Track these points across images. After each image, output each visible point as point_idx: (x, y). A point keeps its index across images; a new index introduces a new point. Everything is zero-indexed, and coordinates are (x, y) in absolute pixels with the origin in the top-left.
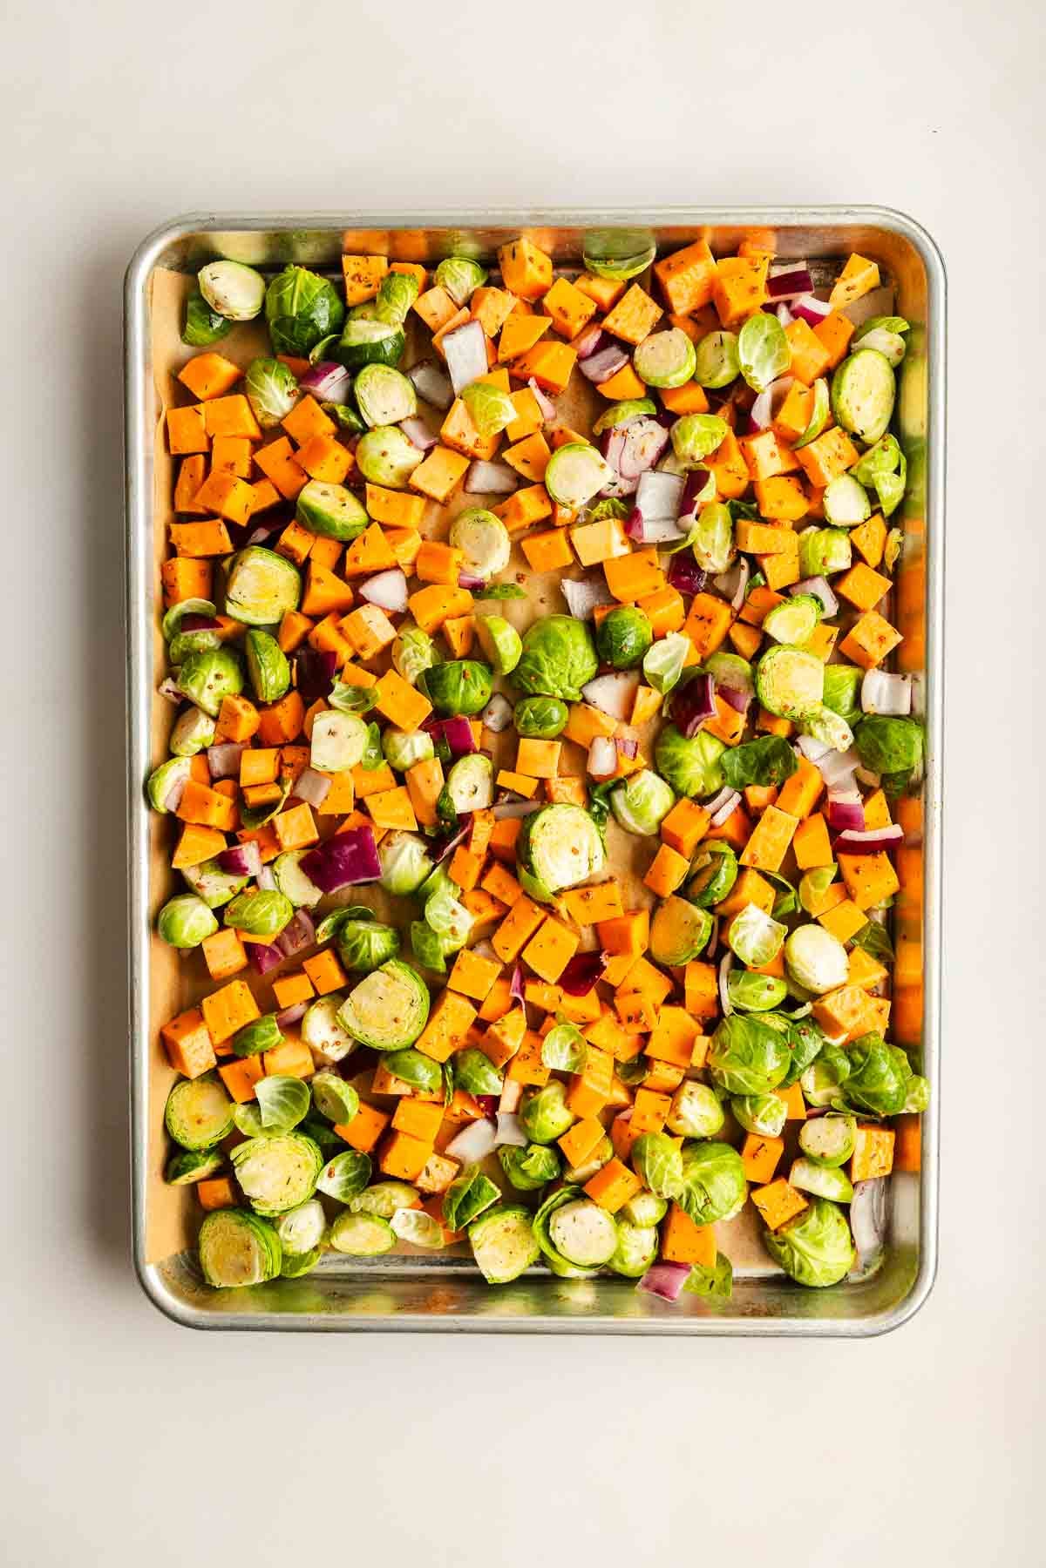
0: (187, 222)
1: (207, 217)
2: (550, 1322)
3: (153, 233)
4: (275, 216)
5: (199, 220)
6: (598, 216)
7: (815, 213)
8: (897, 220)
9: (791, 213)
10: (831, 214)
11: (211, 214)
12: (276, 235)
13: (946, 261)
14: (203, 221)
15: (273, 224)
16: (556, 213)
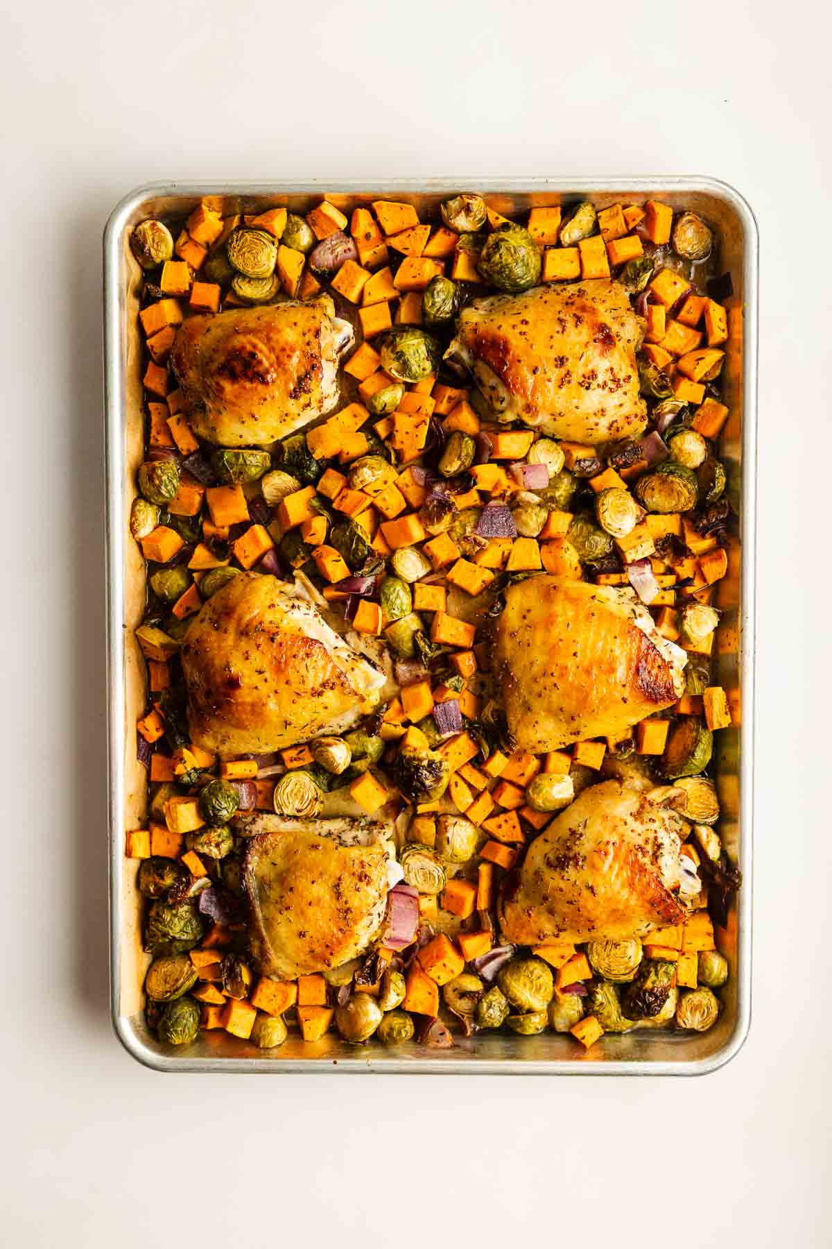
0: (152, 189)
1: (169, 184)
2: (443, 1065)
3: (126, 197)
4: (224, 184)
5: (164, 187)
6: (481, 184)
7: (654, 182)
8: (720, 187)
9: (635, 182)
10: (667, 182)
11: (173, 182)
12: (225, 199)
13: (758, 221)
14: (166, 188)
15: (222, 190)
16: (448, 181)
